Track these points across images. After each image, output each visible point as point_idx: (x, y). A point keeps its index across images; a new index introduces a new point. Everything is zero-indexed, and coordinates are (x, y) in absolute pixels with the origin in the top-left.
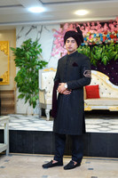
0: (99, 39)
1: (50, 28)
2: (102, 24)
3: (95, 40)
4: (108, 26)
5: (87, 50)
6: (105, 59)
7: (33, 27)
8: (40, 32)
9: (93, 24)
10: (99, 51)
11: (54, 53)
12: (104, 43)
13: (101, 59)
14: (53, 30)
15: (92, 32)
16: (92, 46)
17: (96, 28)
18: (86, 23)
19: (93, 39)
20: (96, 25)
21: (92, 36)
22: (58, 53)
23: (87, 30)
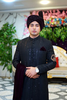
0: (59, 22)
1: (22, 15)
2: (61, 11)
3: (55, 23)
4: (65, 12)
5: (49, 31)
6: (63, 37)
7: (11, 14)
8: (16, 18)
9: (54, 11)
10: (59, 31)
11: (25, 32)
12: (62, 26)
13: (60, 37)
14: (25, 16)
15: (53, 17)
16: (54, 27)
17: (57, 14)
18: (49, 10)
19: (54, 23)
20: (56, 12)
21: (54, 20)
22: (28, 33)
23: (49, 15)
